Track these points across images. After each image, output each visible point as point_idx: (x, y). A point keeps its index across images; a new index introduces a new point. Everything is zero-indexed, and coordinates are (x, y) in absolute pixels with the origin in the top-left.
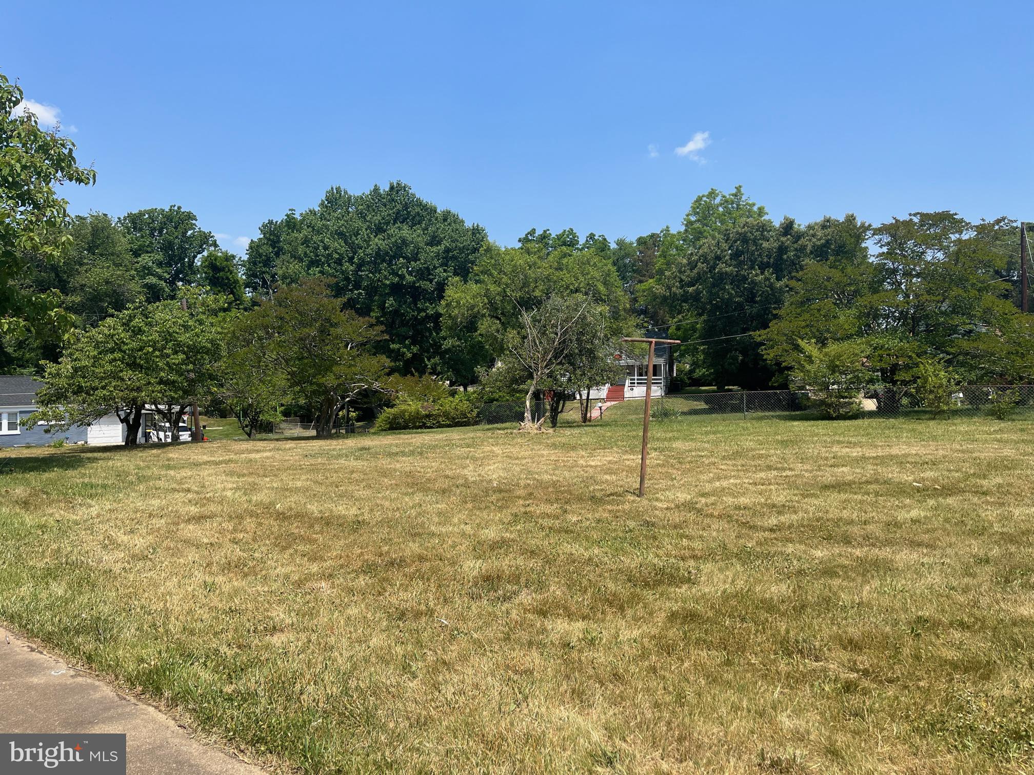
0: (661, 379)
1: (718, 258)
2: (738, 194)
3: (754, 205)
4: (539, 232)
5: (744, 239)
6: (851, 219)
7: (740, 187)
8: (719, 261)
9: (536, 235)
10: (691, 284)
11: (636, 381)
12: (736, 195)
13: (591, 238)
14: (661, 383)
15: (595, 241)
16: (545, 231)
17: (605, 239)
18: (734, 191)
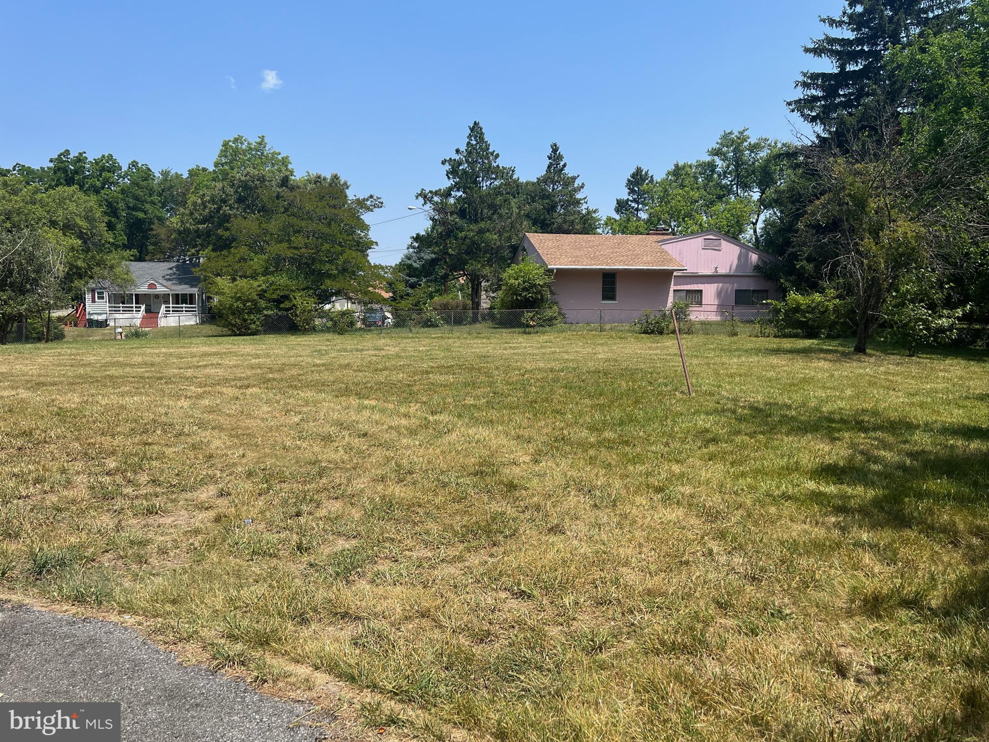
0: (195, 308)
1: (224, 201)
2: (261, 143)
3: (280, 154)
4: (73, 154)
5: (245, 186)
6: (336, 177)
7: (263, 136)
8: (224, 203)
9: (71, 156)
10: (203, 222)
11: (171, 309)
12: (260, 144)
13: (133, 166)
14: (195, 311)
15: (138, 170)
16: (81, 154)
17: (149, 169)
18: (259, 140)
